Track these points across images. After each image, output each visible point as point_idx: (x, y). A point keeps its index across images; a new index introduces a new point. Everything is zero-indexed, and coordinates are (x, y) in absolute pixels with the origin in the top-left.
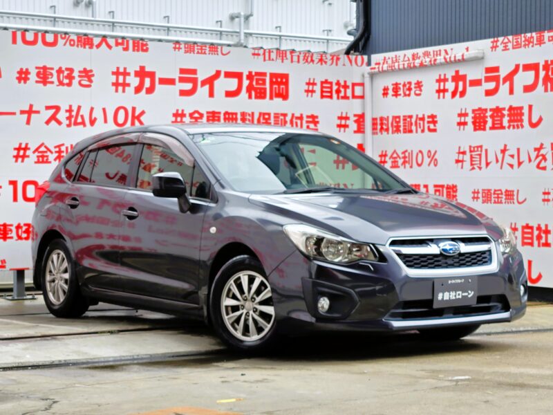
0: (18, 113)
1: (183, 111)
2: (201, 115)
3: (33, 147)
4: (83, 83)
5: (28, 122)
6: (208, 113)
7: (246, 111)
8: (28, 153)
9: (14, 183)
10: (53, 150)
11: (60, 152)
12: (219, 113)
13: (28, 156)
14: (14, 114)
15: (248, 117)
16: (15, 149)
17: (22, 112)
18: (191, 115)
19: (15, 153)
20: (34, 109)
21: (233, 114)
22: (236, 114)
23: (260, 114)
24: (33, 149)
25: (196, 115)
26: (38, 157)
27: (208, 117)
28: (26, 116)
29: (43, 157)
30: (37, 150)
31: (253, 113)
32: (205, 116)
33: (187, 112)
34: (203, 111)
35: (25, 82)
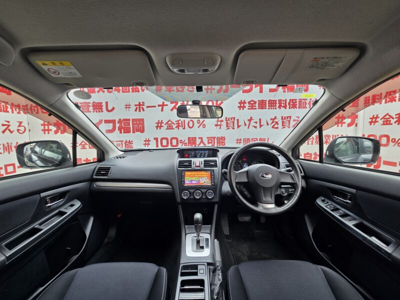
0: (157, 106)
1: (244, 101)
2: (255, 102)
3: (165, 122)
4: (189, 89)
5: (162, 110)
6: (259, 101)
7: (282, 99)
8: (163, 125)
9: (156, 139)
10: (175, 123)
11: (178, 124)
12: (266, 101)
13: (163, 126)
14: (155, 107)
15: (283, 102)
16: (156, 123)
17: (159, 106)
18: (249, 103)
19: (156, 125)
20: (165, 104)
21: (273, 101)
22: (276, 101)
23: (290, 100)
24: (165, 123)
25: (252, 102)
26: (168, 126)
27: (259, 103)
28: (161, 107)
29: (170, 126)
30: (167, 123)
31: (286, 100)
32: (257, 102)
33: (247, 101)
34: (256, 100)
35: (160, 91)
